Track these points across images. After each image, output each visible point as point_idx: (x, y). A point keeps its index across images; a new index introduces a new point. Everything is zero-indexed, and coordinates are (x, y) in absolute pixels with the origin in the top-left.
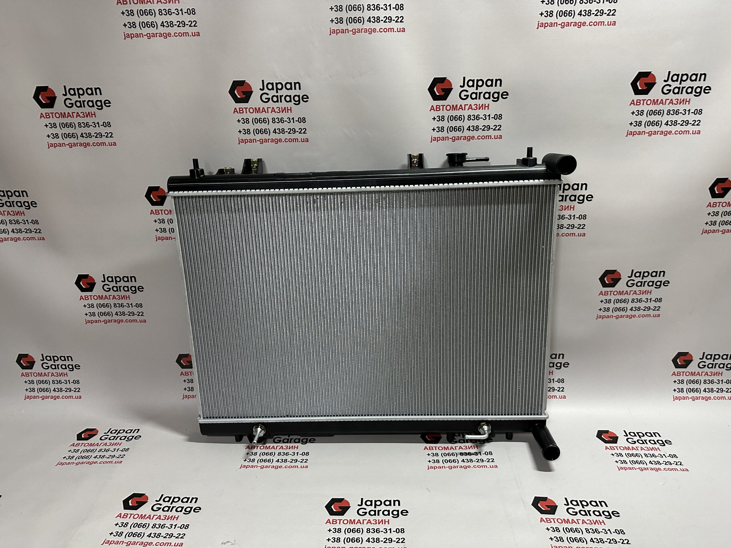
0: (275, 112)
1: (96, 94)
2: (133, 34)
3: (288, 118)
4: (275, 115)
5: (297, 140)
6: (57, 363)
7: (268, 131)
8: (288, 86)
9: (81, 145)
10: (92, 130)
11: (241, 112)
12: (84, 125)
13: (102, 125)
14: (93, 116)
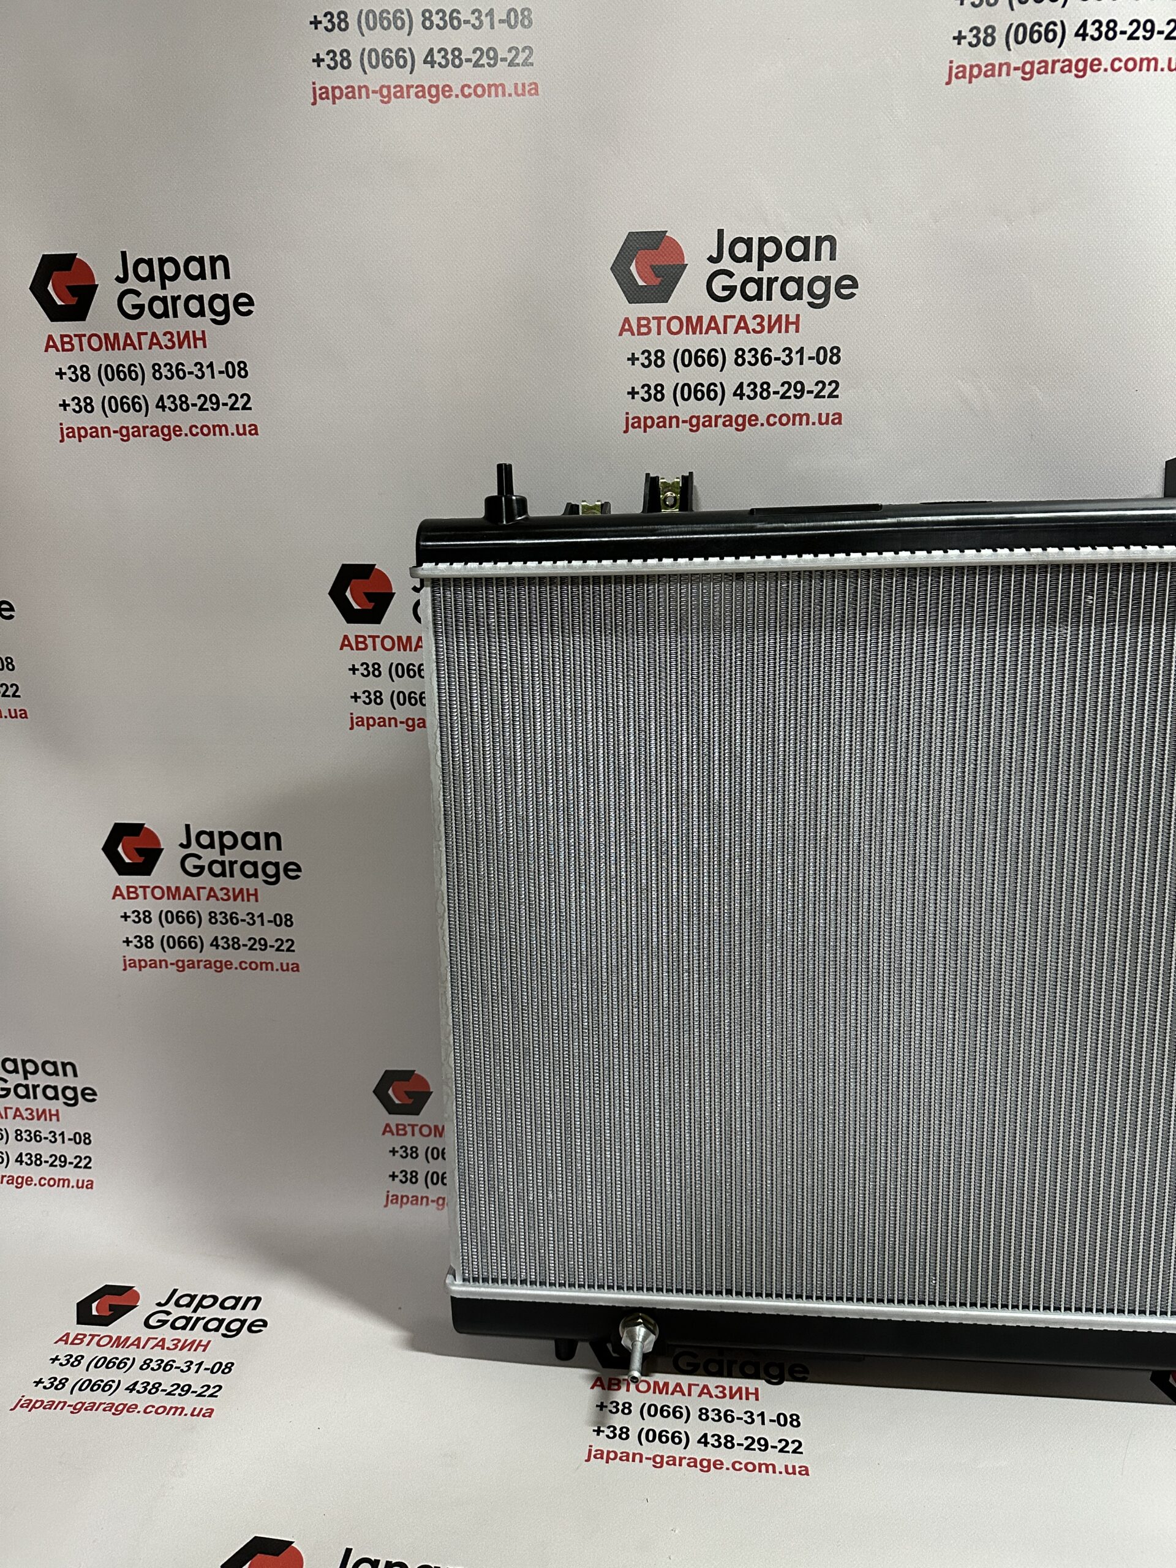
0: (748, 332)
1: (214, 276)
2: (339, 87)
3: (784, 351)
4: (746, 341)
5: (805, 418)
6: (32, 1080)
7: (719, 389)
8: (798, 249)
9: (156, 432)
10: (191, 388)
11: (644, 330)
12: (170, 370)
13: (221, 372)
14: (200, 343)
